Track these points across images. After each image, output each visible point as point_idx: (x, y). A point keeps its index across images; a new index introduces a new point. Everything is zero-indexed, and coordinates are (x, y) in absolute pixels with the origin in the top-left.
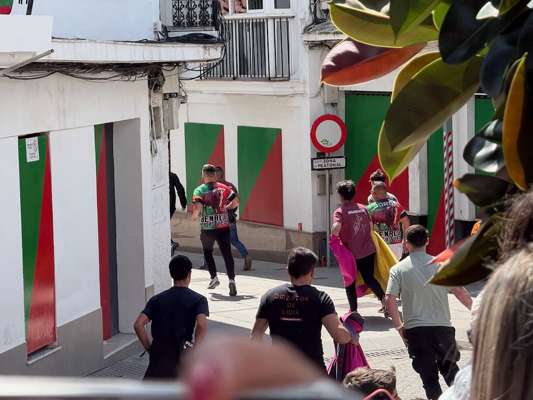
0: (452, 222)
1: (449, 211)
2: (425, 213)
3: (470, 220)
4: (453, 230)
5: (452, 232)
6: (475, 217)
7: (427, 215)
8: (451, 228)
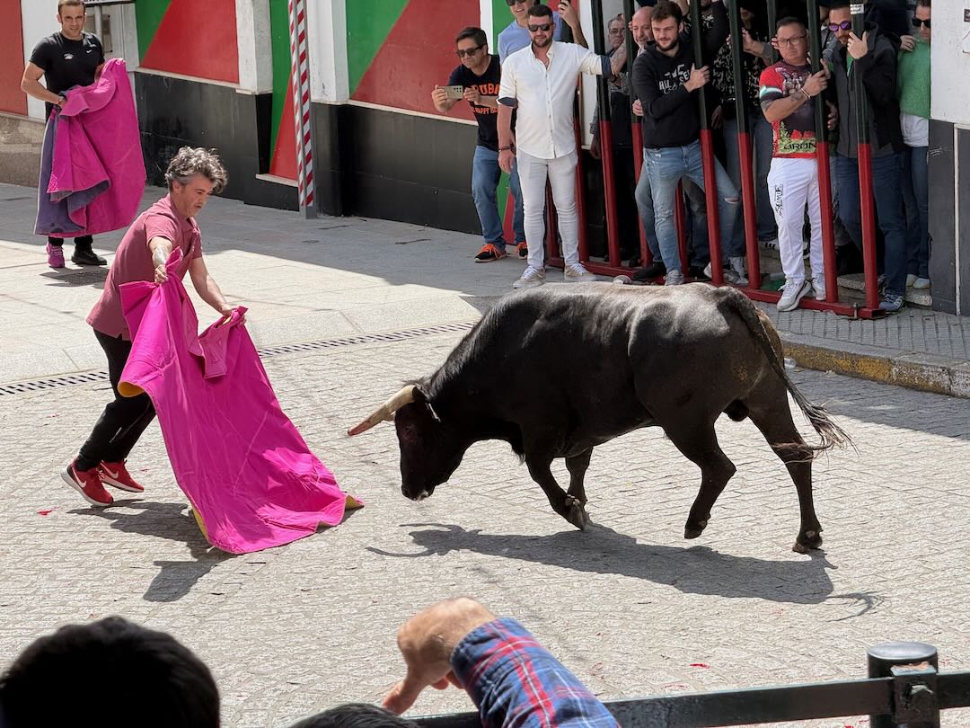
0: (307, 107)
1: (301, 88)
2: (268, 89)
3: (339, 104)
4: (308, 121)
5: (307, 127)
6: (348, 96)
7: (271, 92)
8: (305, 119)
